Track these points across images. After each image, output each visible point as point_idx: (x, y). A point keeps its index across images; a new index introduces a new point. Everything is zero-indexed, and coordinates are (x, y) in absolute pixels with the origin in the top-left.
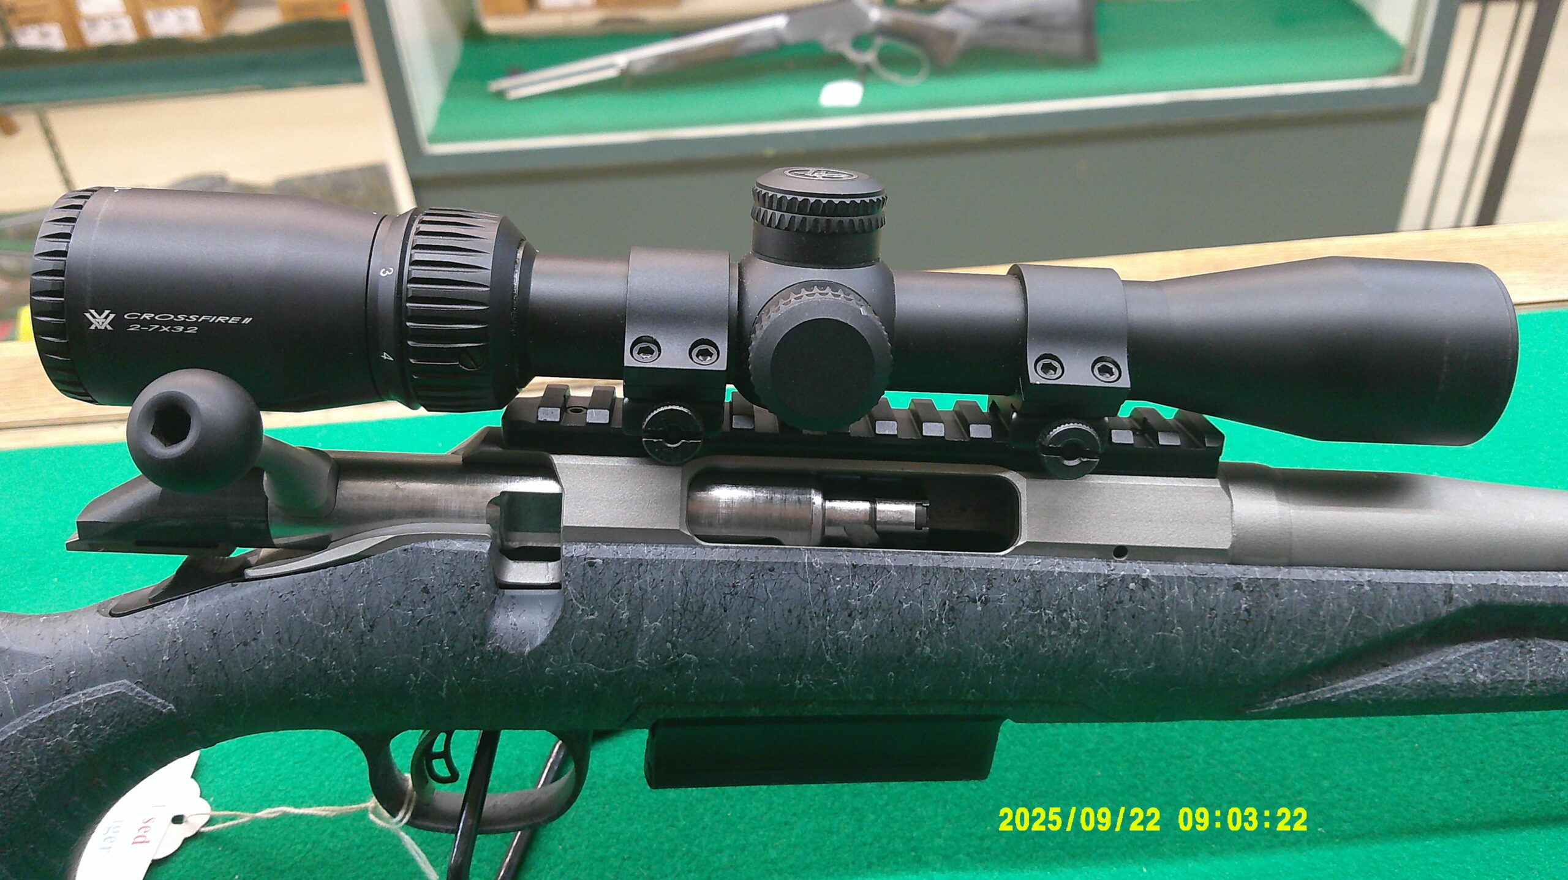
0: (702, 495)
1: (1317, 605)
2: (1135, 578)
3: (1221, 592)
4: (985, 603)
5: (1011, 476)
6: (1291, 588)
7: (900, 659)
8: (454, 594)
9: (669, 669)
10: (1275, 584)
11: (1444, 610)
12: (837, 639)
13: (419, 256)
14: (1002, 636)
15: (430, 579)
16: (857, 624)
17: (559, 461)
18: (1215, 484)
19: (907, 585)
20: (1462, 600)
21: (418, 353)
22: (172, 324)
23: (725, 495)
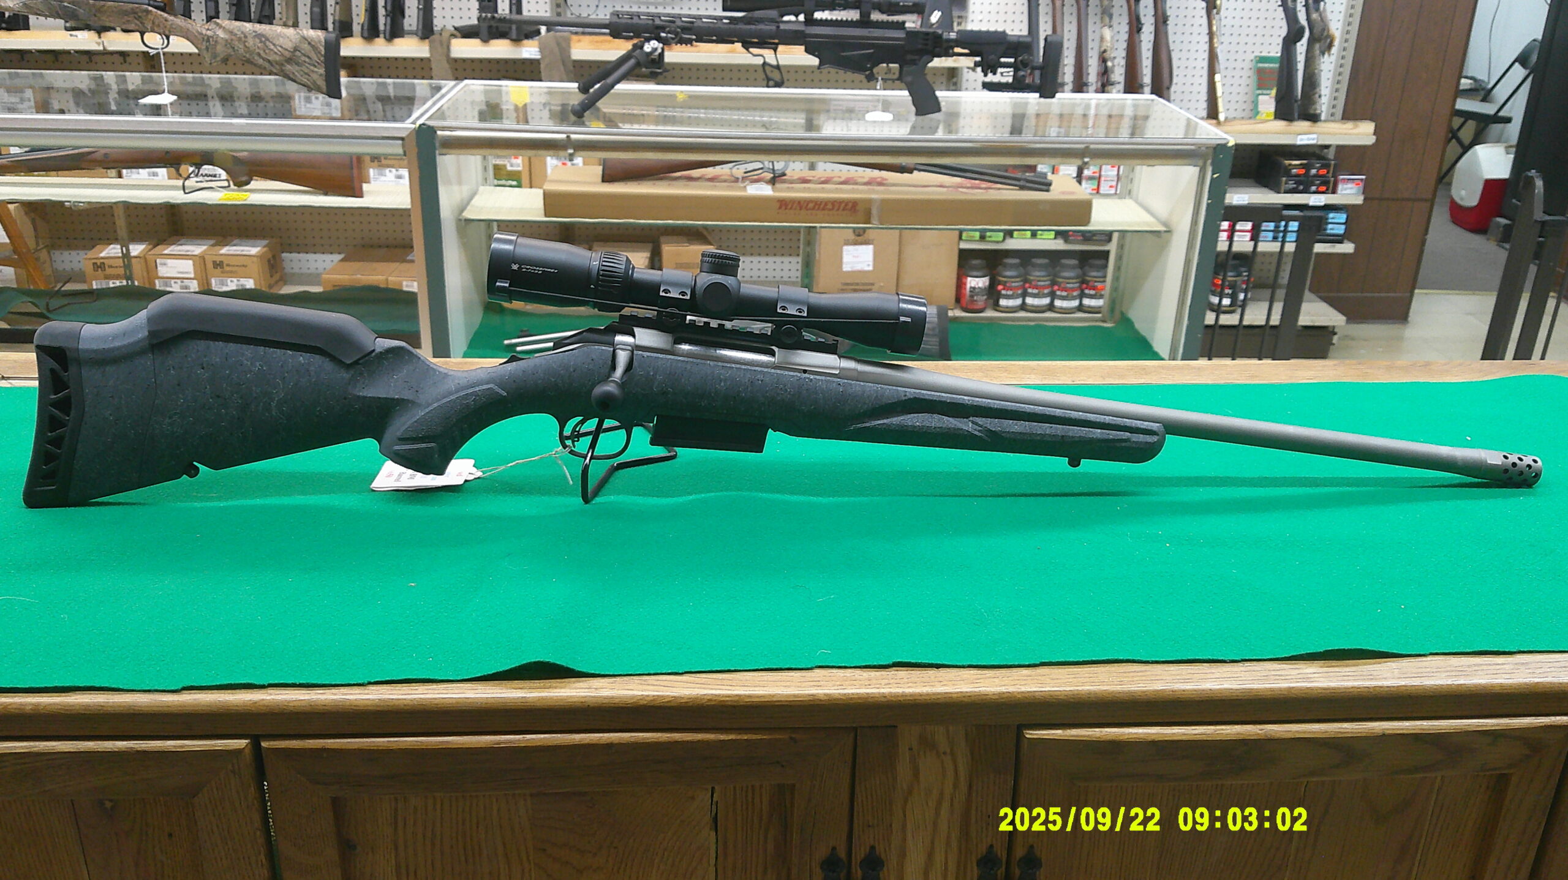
0: (676, 346)
1: (864, 392)
2: (808, 378)
3: (834, 384)
4: (762, 381)
5: (773, 348)
6: (856, 387)
7: (735, 397)
8: (601, 362)
9: (663, 394)
10: (851, 384)
11: (904, 398)
12: (716, 388)
13: (604, 263)
14: (767, 392)
15: (594, 357)
16: (722, 384)
17: (637, 330)
18: (836, 356)
19: (738, 373)
20: (909, 396)
21: (601, 286)
22: (535, 270)
23: (685, 347)
